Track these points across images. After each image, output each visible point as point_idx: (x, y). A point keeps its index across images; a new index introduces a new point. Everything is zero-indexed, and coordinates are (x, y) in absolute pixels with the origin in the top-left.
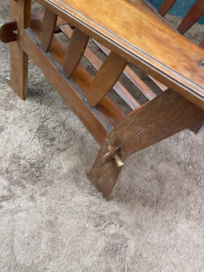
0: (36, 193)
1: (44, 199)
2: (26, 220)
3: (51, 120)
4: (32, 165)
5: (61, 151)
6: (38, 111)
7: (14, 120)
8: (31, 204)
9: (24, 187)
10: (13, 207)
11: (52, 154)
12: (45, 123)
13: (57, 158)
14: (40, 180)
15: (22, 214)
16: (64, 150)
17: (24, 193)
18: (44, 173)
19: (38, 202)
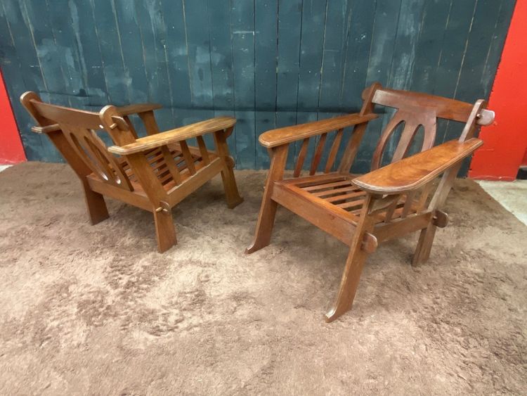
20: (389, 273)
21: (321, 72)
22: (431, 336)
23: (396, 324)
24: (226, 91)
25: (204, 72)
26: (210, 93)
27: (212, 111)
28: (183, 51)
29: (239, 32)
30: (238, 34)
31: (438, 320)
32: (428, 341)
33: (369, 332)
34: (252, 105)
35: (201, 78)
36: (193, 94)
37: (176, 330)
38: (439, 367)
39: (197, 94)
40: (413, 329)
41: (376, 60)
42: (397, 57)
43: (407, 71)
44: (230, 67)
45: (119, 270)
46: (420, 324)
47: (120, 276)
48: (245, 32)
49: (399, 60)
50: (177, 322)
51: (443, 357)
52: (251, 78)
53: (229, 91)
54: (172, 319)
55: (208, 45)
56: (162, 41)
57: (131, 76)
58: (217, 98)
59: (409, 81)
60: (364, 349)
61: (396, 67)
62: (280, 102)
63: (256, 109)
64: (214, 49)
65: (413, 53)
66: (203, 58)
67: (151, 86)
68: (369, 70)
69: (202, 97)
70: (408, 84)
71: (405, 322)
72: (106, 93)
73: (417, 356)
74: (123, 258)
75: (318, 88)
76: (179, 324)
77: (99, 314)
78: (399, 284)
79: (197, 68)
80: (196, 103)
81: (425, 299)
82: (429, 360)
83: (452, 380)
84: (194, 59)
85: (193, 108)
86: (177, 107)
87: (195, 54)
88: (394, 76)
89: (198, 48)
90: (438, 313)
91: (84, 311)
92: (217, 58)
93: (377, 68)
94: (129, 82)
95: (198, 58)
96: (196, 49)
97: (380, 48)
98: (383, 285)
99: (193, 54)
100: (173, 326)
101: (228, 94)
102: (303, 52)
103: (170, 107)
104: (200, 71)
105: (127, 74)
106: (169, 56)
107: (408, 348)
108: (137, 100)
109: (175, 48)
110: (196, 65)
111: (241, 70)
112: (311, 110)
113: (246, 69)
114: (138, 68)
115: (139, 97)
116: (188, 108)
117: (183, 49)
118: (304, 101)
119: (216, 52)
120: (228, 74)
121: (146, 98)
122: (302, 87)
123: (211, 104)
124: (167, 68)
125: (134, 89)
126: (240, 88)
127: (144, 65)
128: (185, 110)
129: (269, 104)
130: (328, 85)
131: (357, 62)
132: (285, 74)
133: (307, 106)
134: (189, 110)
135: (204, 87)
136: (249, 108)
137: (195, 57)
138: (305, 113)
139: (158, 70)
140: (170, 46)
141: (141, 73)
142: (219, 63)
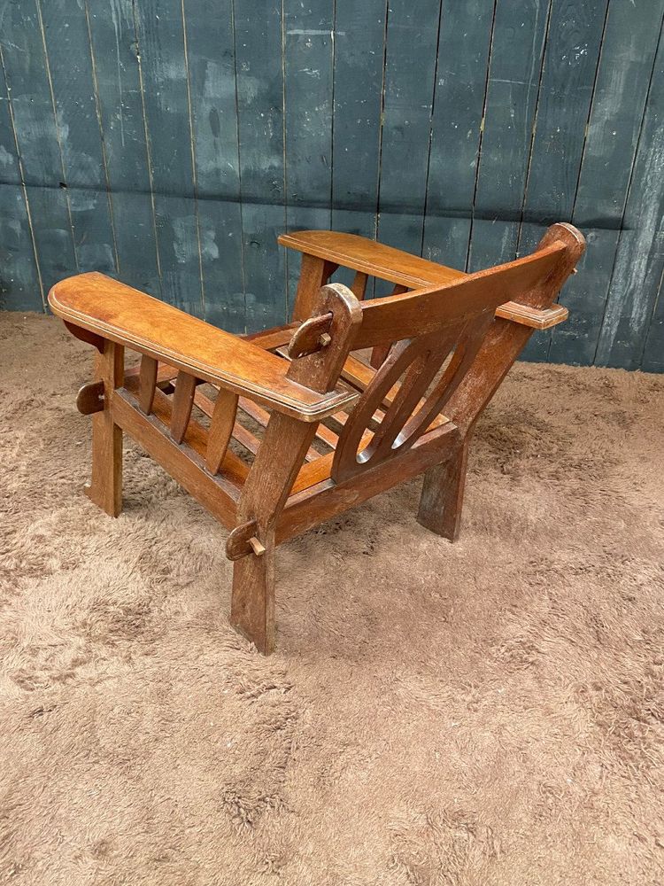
0: (135, 652)
1: (149, 660)
2: (117, 691)
3: (165, 542)
4: (128, 611)
5: (182, 587)
6: (142, 531)
7: (97, 548)
8: (126, 668)
9: (113, 645)
10: (94, 674)
11: (165, 593)
12: (154, 548)
13: (174, 599)
14: (143, 633)
15: (110, 684)
16: (188, 584)
17: (113, 655)
18: (150, 621)
19: (139, 666)
20: (563, 597)
21: (482, 128)
22: (617, 747)
24: (268, 162)
25: (221, 119)
26: (232, 164)
27: (239, 204)
28: (176, 71)
29: (301, 32)
30: (297, 36)
31: (644, 713)
32: (609, 756)
33: (483, 723)
34: (325, 196)
35: (215, 131)
36: (196, 165)
37: (69, 681)
38: (619, 818)
39: (206, 165)
40: (583, 726)
41: (607, 107)
44: (278, 108)
46: (601, 718)
48: (313, 32)
50: (76, 663)
51: (633, 796)
52: (324, 134)
53: (276, 162)
54: (67, 656)
55: (232, 57)
56: (134, 46)
57: (65, 120)
58: (249, 175)
61: (653, 126)
62: (388, 191)
63: (334, 205)
64: (245, 68)
66: (219, 86)
67: (108, 145)
68: (591, 130)
69: (217, 172)
71: (571, 709)
72: (14, 154)
73: (576, 788)
75: (474, 164)
76: (78, 670)
78: (580, 625)
79: (206, 108)
80: (203, 185)
81: (629, 662)
82: (600, 802)
83: (642, 849)
84: (201, 89)
85: (197, 195)
86: (162, 191)
87: (203, 78)
88: (649, 145)
89: (209, 64)
90: (649, 698)
92: (251, 88)
93: (609, 125)
94: (62, 134)
95: (209, 85)
96: (206, 67)
97: (617, 80)
98: (544, 622)
99: (199, 78)
100: (66, 672)
101: (272, 167)
102: (441, 82)
103: (148, 192)
104: (214, 117)
105: (59, 117)
106: (148, 80)
107: (561, 770)
108: (79, 173)
109: (161, 62)
110: (204, 102)
111: (303, 117)
112: (458, 213)
113: (314, 115)
114: (81, 104)
115: (83, 168)
116: (186, 196)
117: (177, 65)
118: (442, 193)
119: (248, 74)
120: (274, 123)
121: (96, 171)
122: (436, 161)
123: (236, 189)
124: (143, 107)
125: (73, 149)
126: (300, 157)
127: (94, 97)
128: (180, 200)
129: (363, 196)
130: (496, 159)
131: (565, 110)
132: (399, 128)
133: (448, 203)
134: (187, 200)
135: (220, 149)
136: (319, 201)
137: (203, 83)
138: (442, 219)
139: (124, 110)
140: (148, 59)
141: (88, 116)
142: (255, 100)
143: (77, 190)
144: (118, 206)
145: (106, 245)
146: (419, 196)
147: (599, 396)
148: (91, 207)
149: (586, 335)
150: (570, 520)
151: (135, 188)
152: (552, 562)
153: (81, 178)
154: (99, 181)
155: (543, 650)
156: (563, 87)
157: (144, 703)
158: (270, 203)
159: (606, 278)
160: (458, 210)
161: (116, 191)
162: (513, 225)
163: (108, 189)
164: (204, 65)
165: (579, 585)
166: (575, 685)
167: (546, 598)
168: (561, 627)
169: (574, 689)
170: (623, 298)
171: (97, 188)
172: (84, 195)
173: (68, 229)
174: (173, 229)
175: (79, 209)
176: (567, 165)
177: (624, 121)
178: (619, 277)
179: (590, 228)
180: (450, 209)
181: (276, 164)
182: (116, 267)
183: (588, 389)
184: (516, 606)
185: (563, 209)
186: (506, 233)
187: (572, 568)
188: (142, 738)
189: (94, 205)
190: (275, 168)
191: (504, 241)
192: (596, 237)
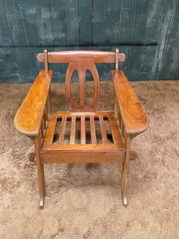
20: (166, 146)
21: (120, 21)
23: (174, 176)
24: (62, 35)
25: (47, 24)
26: (51, 37)
27: (53, 48)
28: (32, 11)
33: (161, 183)
34: (78, 43)
35: (45, 28)
36: (40, 38)
39: (43, 38)
41: (153, 14)
42: (165, 11)
43: (170, 20)
44: (63, 20)
45: (18, 158)
47: (20, 161)
49: (166, 13)
52: (77, 26)
53: (64, 35)
55: (49, 6)
56: (19, 5)
58: (56, 39)
59: (171, 26)
60: (160, 193)
61: (164, 18)
62: (95, 41)
63: (80, 45)
64: (53, 9)
65: (175, 9)
66: (45, 15)
67: (13, 34)
68: (148, 20)
69: (47, 39)
70: (171, 28)
74: (18, 149)
75: (118, 31)
77: (14, 186)
78: (173, 153)
80: (43, 43)
84: (40, 16)
85: (41, 46)
86: (31, 46)
87: (41, 13)
88: (163, 23)
89: (42, 9)
91: (5, 185)
92: (55, 15)
93: (153, 18)
97: (155, 6)
98: (164, 154)
99: (39, 13)
100: (58, 190)
102: (109, 10)
103: (26, 47)
104: (44, 24)
106: (24, 14)
108: (5, 43)
109: (27, 9)
110: (41, 20)
111: (70, 22)
112: (114, 45)
113: (74, 21)
114: (4, 23)
115: (6, 41)
116: (38, 47)
117: (32, 9)
118: (110, 40)
119: (54, 11)
120: (62, 24)
121: (10, 42)
122: (108, 32)
123: (52, 44)
124: (23, 22)
125: (2, 36)
126: (70, 33)
127: (8, 21)
128: (36, 48)
129: (89, 42)
130: (124, 30)
131: (141, 15)
132: (98, 23)
133: (111, 42)
134: (38, 48)
135: (47, 33)
136: (76, 45)
137: (41, 14)
138: (110, 47)
139: (17, 24)
140: (23, 8)
141: (6, 26)
142: (57, 18)
143: (5, 48)
144: (18, 52)
145: (15, 63)
146: (104, 41)
147: (155, 89)
148: (10, 52)
149: (148, 73)
150: (160, 125)
151: (23, 46)
152: (161, 138)
153: (6, 44)
154: (11, 45)
155: (167, 161)
156: (141, 9)
157: (81, 194)
158: (63, 46)
159: (153, 58)
160: (114, 44)
161: (16, 47)
162: (129, 47)
163: (15, 47)
164: (41, 9)
165: (169, 142)
166: (177, 169)
167: (163, 147)
168: (169, 154)
169: (177, 170)
170: (157, 63)
171: (11, 47)
172: (7, 49)
173: (3, 59)
174: (35, 57)
175: (6, 53)
176: (142, 30)
177: (156, 17)
178: (156, 58)
179: (148, 46)
180: (112, 44)
181: (64, 36)
182: (19, 68)
183: (151, 88)
184: (157, 151)
185: (142, 41)
186: (127, 49)
187: (166, 138)
188: (85, 203)
189: (11, 52)
190: (63, 37)
191: (127, 51)
192: (150, 48)
